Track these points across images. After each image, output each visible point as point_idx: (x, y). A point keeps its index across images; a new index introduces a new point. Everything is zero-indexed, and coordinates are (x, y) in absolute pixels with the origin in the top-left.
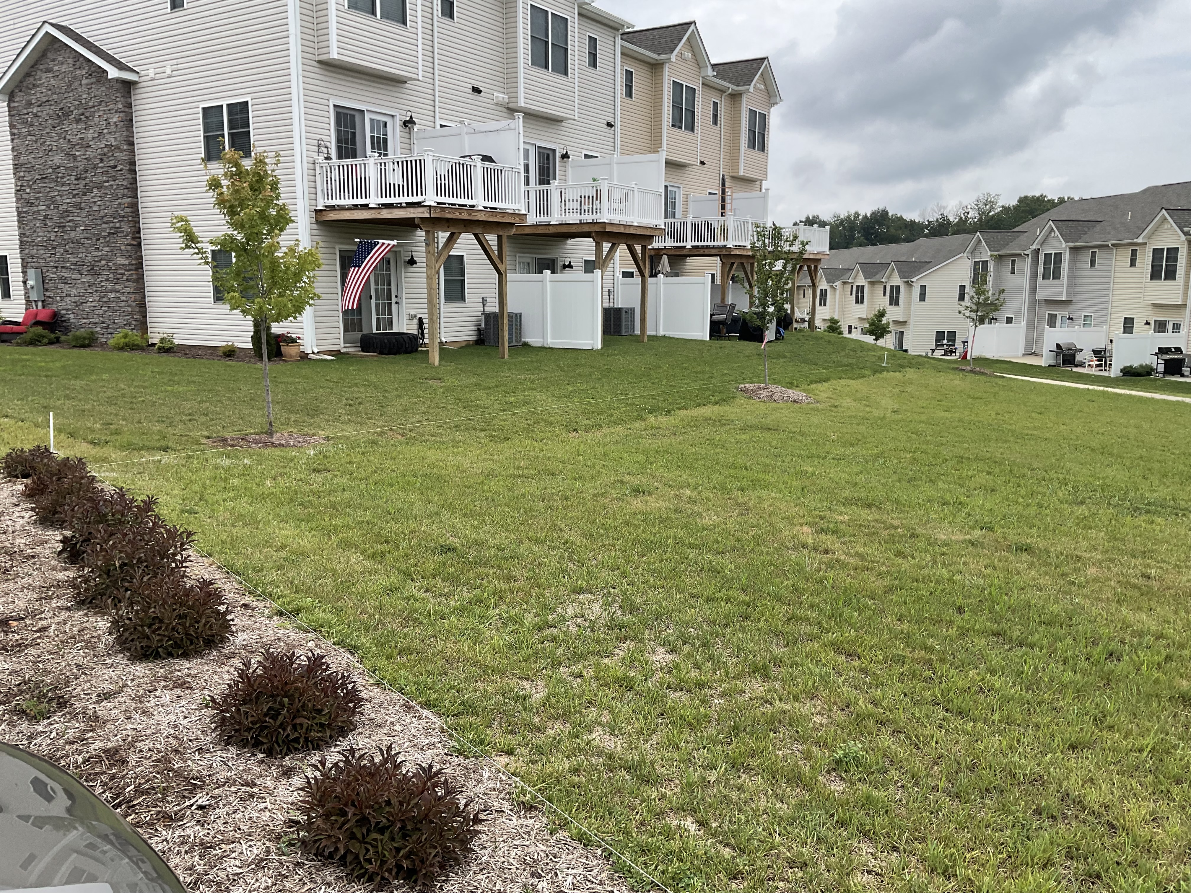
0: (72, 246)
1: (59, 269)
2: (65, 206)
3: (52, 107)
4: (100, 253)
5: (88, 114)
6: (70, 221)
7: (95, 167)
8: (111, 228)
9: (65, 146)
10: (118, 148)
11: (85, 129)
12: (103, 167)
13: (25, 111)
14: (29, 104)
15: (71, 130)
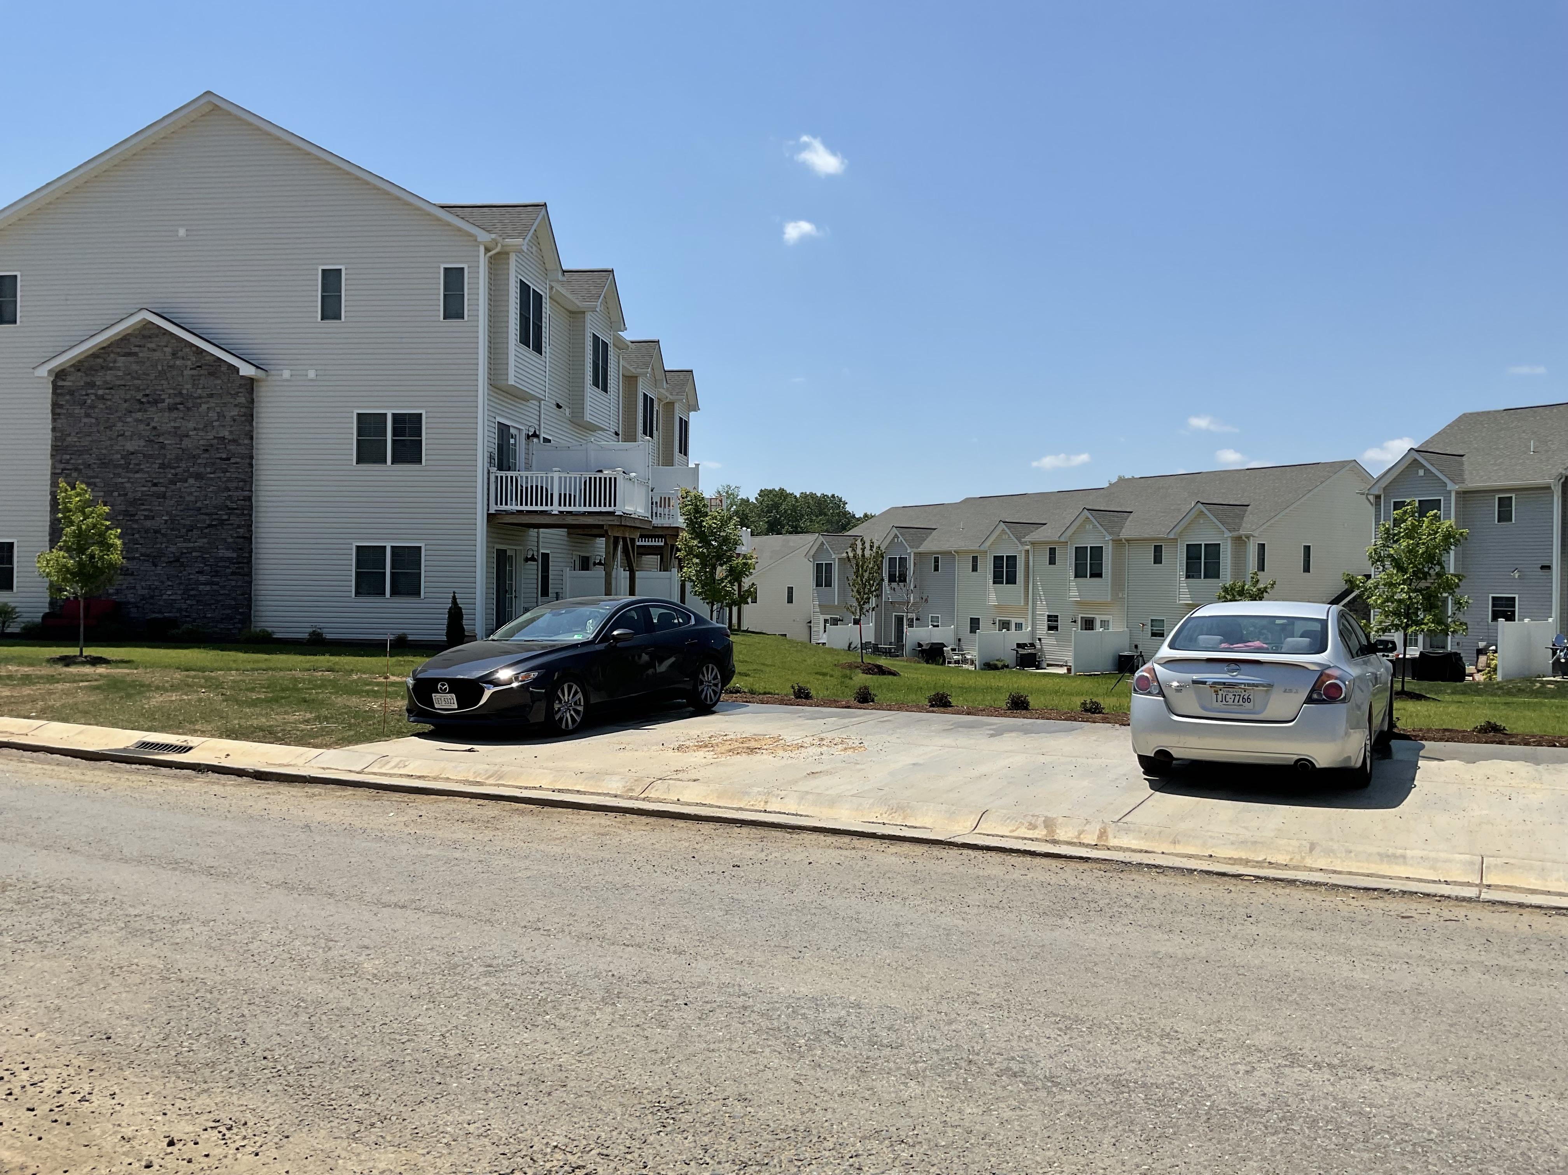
3: (131, 392)
7: (195, 457)
8: (212, 520)
9: (146, 433)
11: (183, 418)
12: (206, 458)
13: (83, 392)
14: (91, 385)
15: (161, 419)
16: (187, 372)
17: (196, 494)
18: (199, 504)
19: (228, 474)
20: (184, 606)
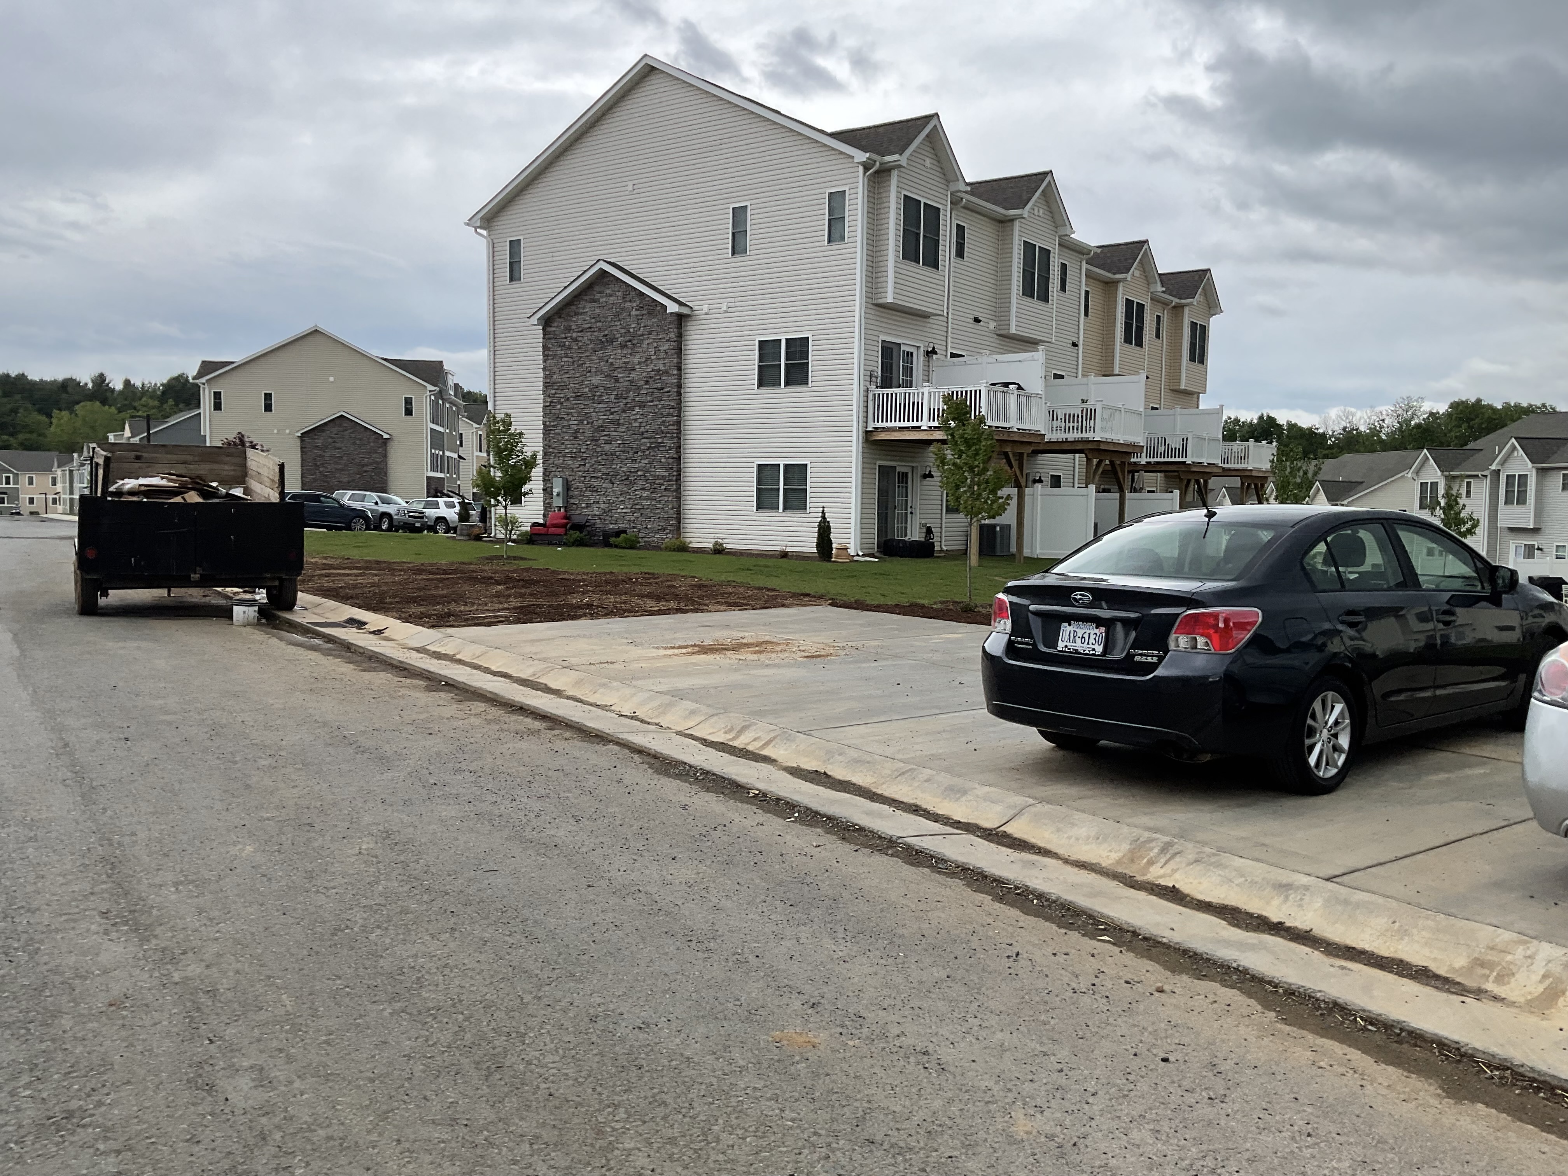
0: (605, 458)
1: (587, 479)
2: (600, 422)
3: (596, 334)
4: (637, 465)
5: (635, 342)
6: (605, 435)
7: (640, 388)
8: (651, 443)
9: (605, 369)
10: (666, 372)
11: (631, 354)
12: (647, 389)
13: (563, 336)
14: (569, 329)
15: (615, 355)
16: (634, 313)
17: (640, 420)
18: (642, 430)
19: (662, 402)
20: (632, 518)
